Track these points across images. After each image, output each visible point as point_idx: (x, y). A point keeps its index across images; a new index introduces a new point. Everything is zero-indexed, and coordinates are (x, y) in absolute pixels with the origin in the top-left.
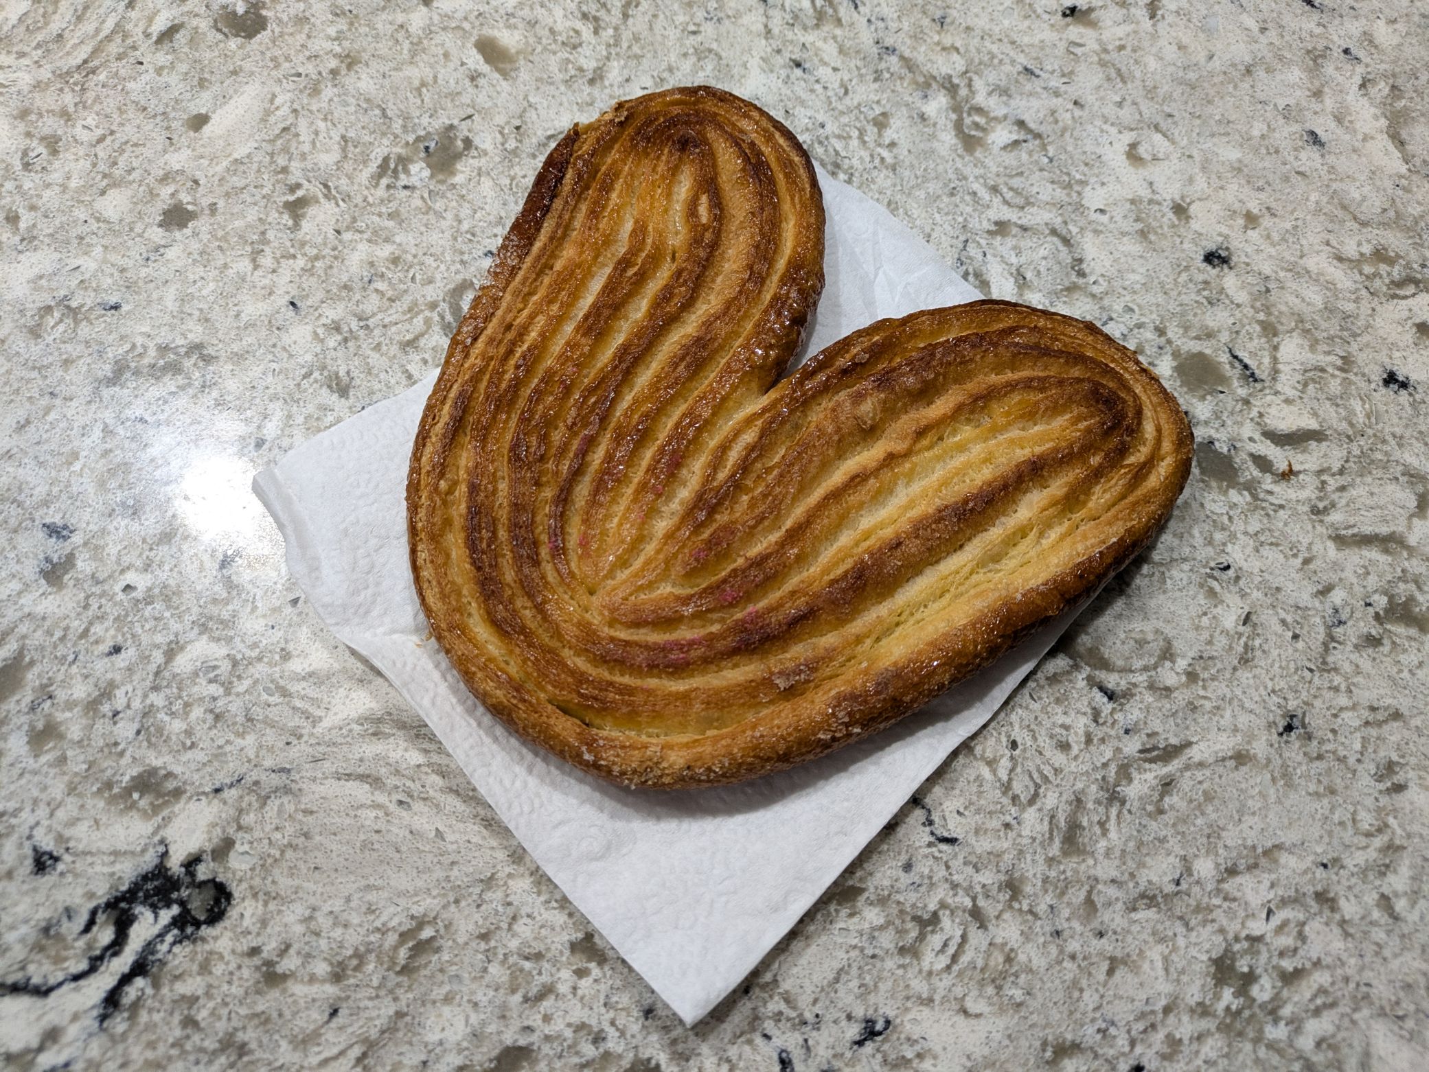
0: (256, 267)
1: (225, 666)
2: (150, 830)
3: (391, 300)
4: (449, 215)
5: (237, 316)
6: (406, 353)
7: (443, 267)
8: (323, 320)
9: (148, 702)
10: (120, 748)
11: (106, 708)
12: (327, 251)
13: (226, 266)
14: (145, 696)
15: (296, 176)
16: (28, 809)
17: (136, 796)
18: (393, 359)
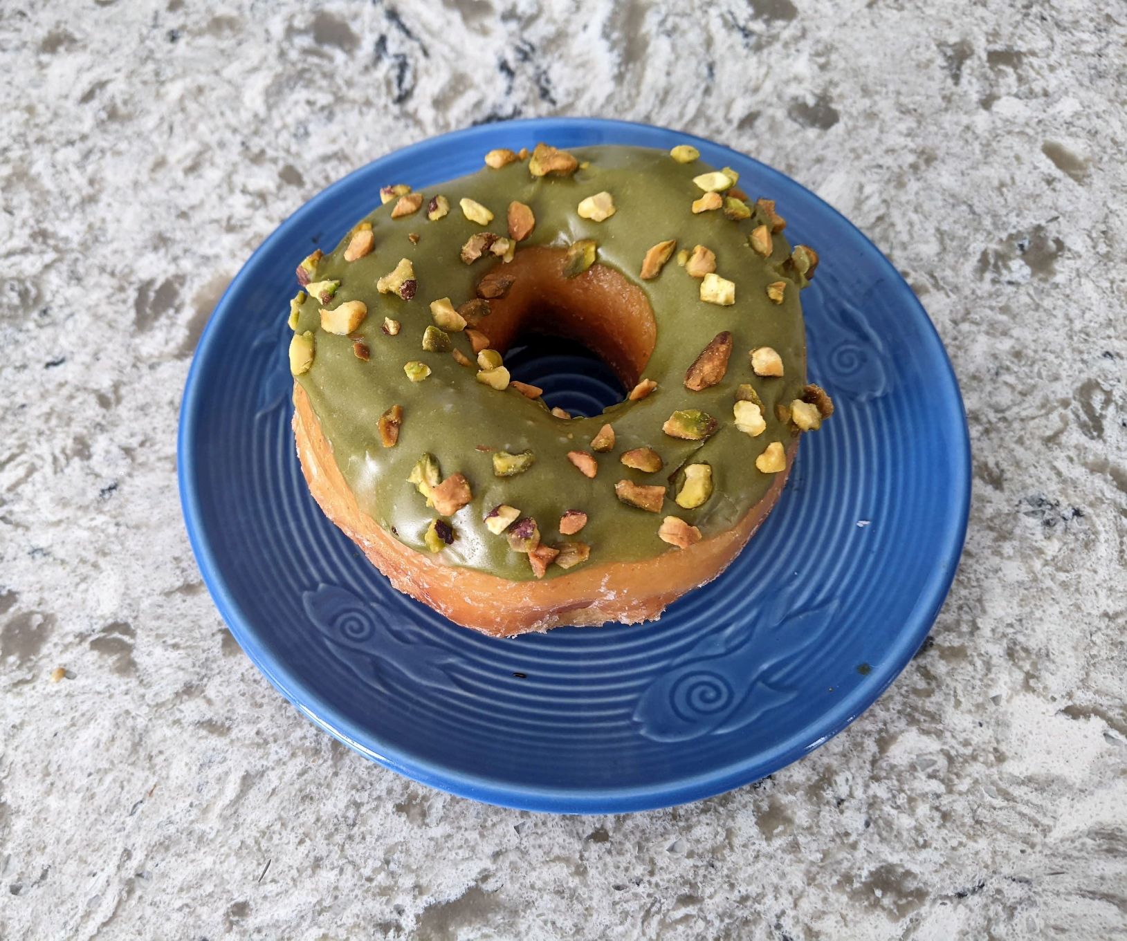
1: (941, 762)
3: (1023, 394)
4: (1060, 314)
9: (871, 792)
10: (852, 839)
11: (829, 795)
14: (866, 786)
15: (902, 264)
17: (878, 894)
18: (1038, 453)
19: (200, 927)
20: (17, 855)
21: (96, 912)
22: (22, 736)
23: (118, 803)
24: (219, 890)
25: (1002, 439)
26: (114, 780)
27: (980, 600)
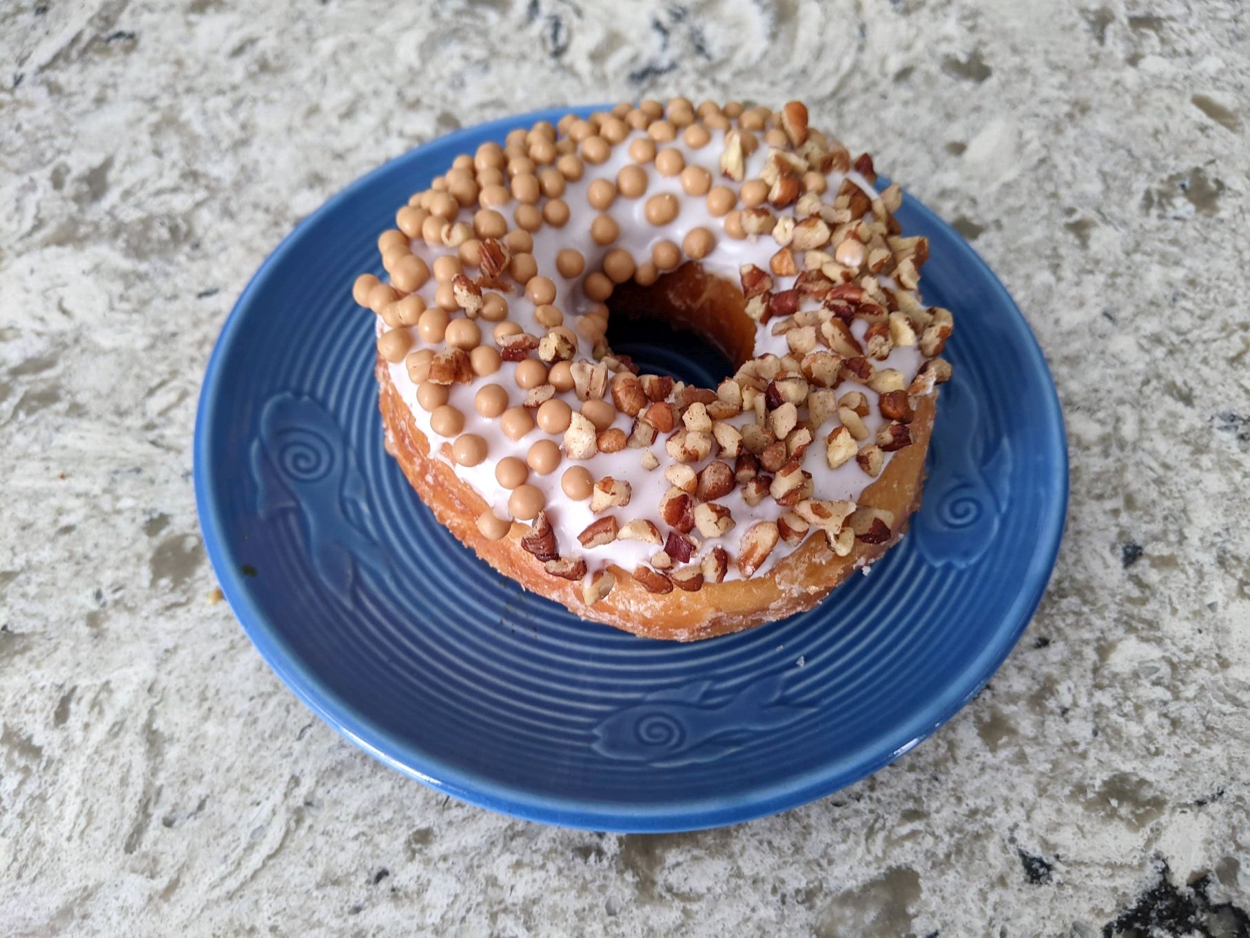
0: (1059, 279)
1: (1165, 670)
2: (1141, 843)
3: (1202, 318)
4: (1228, 246)
5: (1057, 322)
6: (1236, 369)
7: (1240, 292)
8: (1142, 332)
9: (1095, 701)
10: (1081, 748)
11: (1051, 704)
12: (1122, 269)
13: (1028, 277)
14: (1091, 695)
15: (1068, 201)
16: (1001, 808)
17: (1114, 803)
18: (1224, 373)
19: (378, 857)
20: (171, 785)
21: (261, 844)
22: (176, 660)
23: (284, 727)
24: (398, 816)
25: (1187, 360)
26: (279, 704)
27: (1184, 511)
